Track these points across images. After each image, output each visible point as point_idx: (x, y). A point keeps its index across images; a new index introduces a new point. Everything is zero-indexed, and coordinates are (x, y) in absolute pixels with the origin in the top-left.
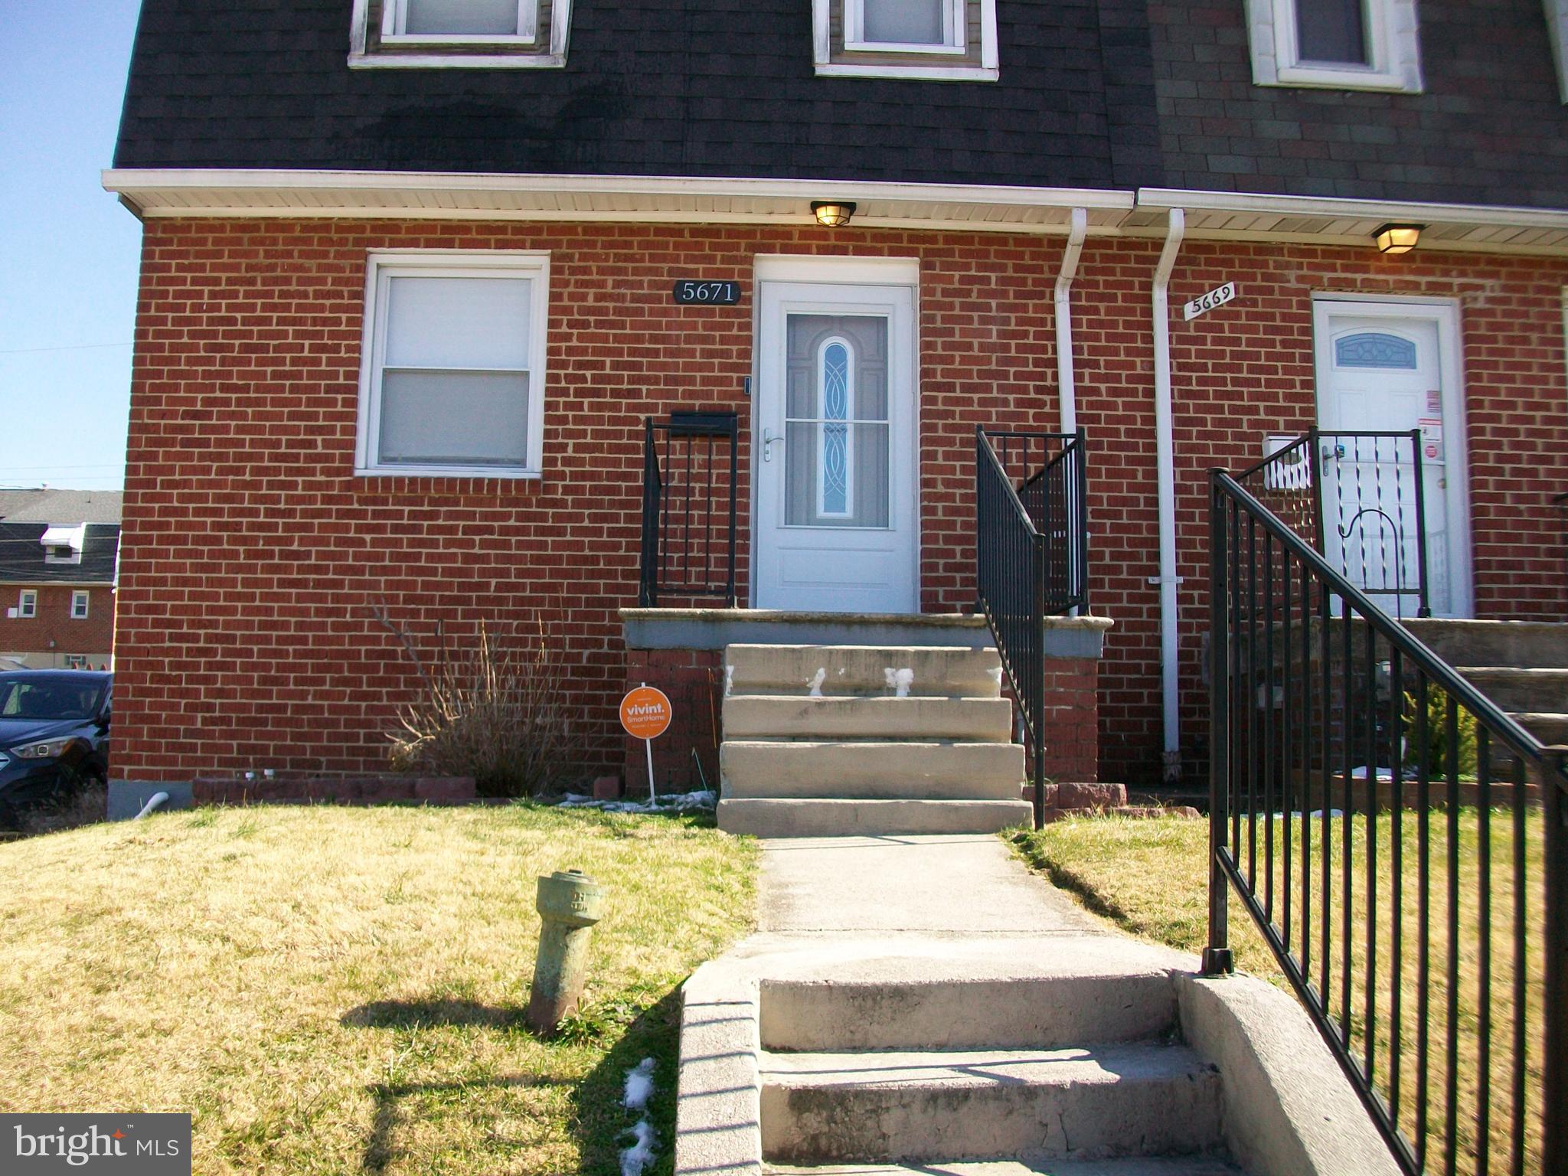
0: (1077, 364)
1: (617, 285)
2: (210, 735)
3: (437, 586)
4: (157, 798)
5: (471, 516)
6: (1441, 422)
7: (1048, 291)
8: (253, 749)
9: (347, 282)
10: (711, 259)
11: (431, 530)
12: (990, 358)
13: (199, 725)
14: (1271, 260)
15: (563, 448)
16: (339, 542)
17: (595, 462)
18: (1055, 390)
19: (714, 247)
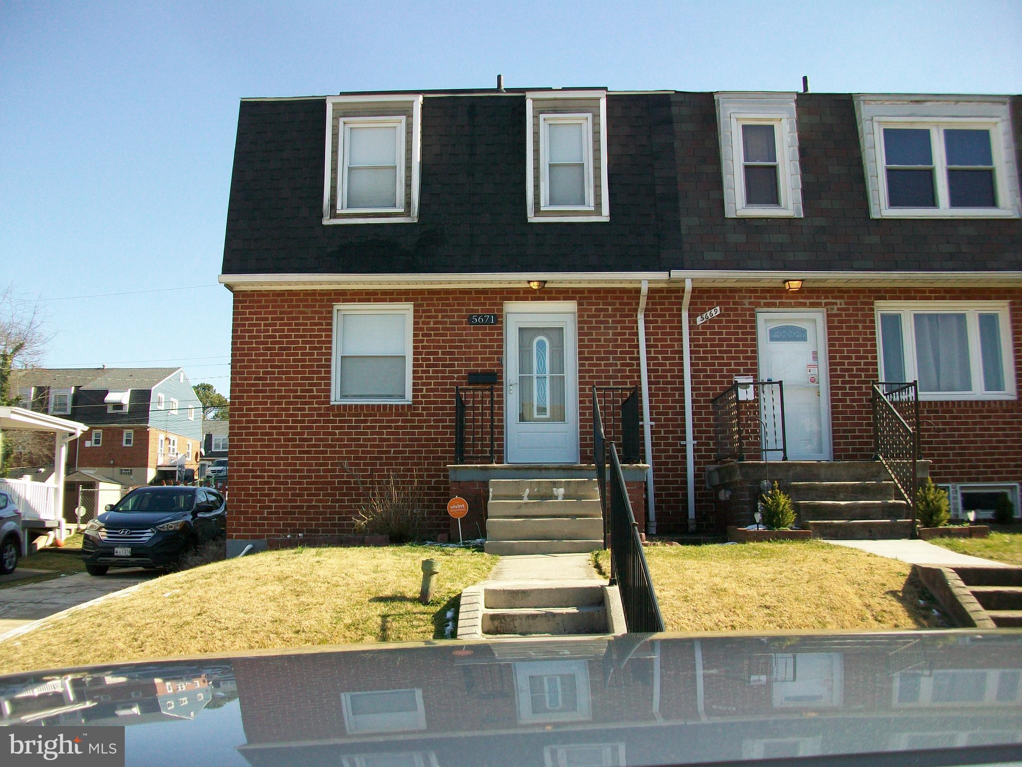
0: (647, 346)
1: (443, 317)
2: (271, 519)
3: (368, 452)
4: (248, 547)
5: (382, 421)
6: (817, 366)
7: (635, 314)
8: (290, 525)
9: (325, 318)
10: (484, 304)
11: (365, 428)
12: (609, 345)
13: (266, 515)
14: (737, 295)
15: (421, 390)
16: (324, 434)
17: (435, 396)
18: (638, 359)
19: (485, 299)
